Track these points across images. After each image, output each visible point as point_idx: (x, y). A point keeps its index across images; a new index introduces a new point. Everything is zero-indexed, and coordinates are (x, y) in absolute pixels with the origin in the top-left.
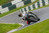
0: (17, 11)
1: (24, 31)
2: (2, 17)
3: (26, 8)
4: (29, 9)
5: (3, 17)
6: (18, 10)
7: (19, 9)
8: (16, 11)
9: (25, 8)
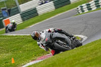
0: (71, 10)
1: (86, 50)
2: (41, 21)
3: (90, 3)
4: (97, 6)
5: (43, 21)
6: (73, 8)
7: (76, 5)
8: (69, 9)
9: (88, 3)
